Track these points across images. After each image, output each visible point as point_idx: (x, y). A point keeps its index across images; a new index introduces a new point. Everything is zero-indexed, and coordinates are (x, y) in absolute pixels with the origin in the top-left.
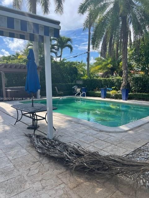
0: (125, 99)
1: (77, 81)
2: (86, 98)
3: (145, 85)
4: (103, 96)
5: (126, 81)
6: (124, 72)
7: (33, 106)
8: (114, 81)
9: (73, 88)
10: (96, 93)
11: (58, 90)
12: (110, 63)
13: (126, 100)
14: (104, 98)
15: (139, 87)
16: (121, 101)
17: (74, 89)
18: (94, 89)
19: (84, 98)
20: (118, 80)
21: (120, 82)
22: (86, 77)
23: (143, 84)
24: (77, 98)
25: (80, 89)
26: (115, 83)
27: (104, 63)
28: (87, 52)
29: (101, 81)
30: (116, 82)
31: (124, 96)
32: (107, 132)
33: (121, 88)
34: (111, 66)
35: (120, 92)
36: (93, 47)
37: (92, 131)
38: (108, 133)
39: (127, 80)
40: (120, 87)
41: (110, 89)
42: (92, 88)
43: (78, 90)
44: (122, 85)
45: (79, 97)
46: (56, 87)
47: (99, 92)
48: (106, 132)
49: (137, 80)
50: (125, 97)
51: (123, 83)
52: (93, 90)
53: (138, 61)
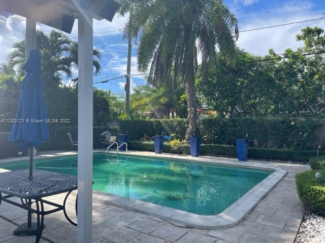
0: (195, 154)
1: (108, 123)
2: (127, 153)
3: (222, 131)
4: (157, 148)
5: (194, 124)
6: (191, 110)
7: (31, 178)
8: (173, 125)
9: (103, 134)
10: (144, 144)
11: (73, 139)
12: (164, 95)
13: (197, 156)
14: (160, 153)
15: (213, 135)
16: (189, 158)
17: (104, 137)
18: (140, 136)
19: (125, 153)
20: (180, 123)
21: (184, 126)
22: (124, 117)
23: (220, 130)
24: (111, 153)
25: (116, 137)
26: (175, 128)
27: (154, 95)
28: (125, 76)
29: (151, 123)
30: (177, 125)
31: (193, 150)
32: (202, 228)
33: (187, 137)
34: (166, 100)
35: (185, 143)
36: (139, 67)
37: (170, 228)
38: (205, 232)
39: (195, 122)
40: (185, 134)
41: (167, 137)
42: (137, 136)
43: (113, 139)
44: (188, 130)
45: (116, 152)
46: (69, 134)
47: (149, 143)
48: (200, 229)
49: (210, 123)
50: (195, 151)
51: (188, 127)
52: (138, 139)
53: (208, 94)
